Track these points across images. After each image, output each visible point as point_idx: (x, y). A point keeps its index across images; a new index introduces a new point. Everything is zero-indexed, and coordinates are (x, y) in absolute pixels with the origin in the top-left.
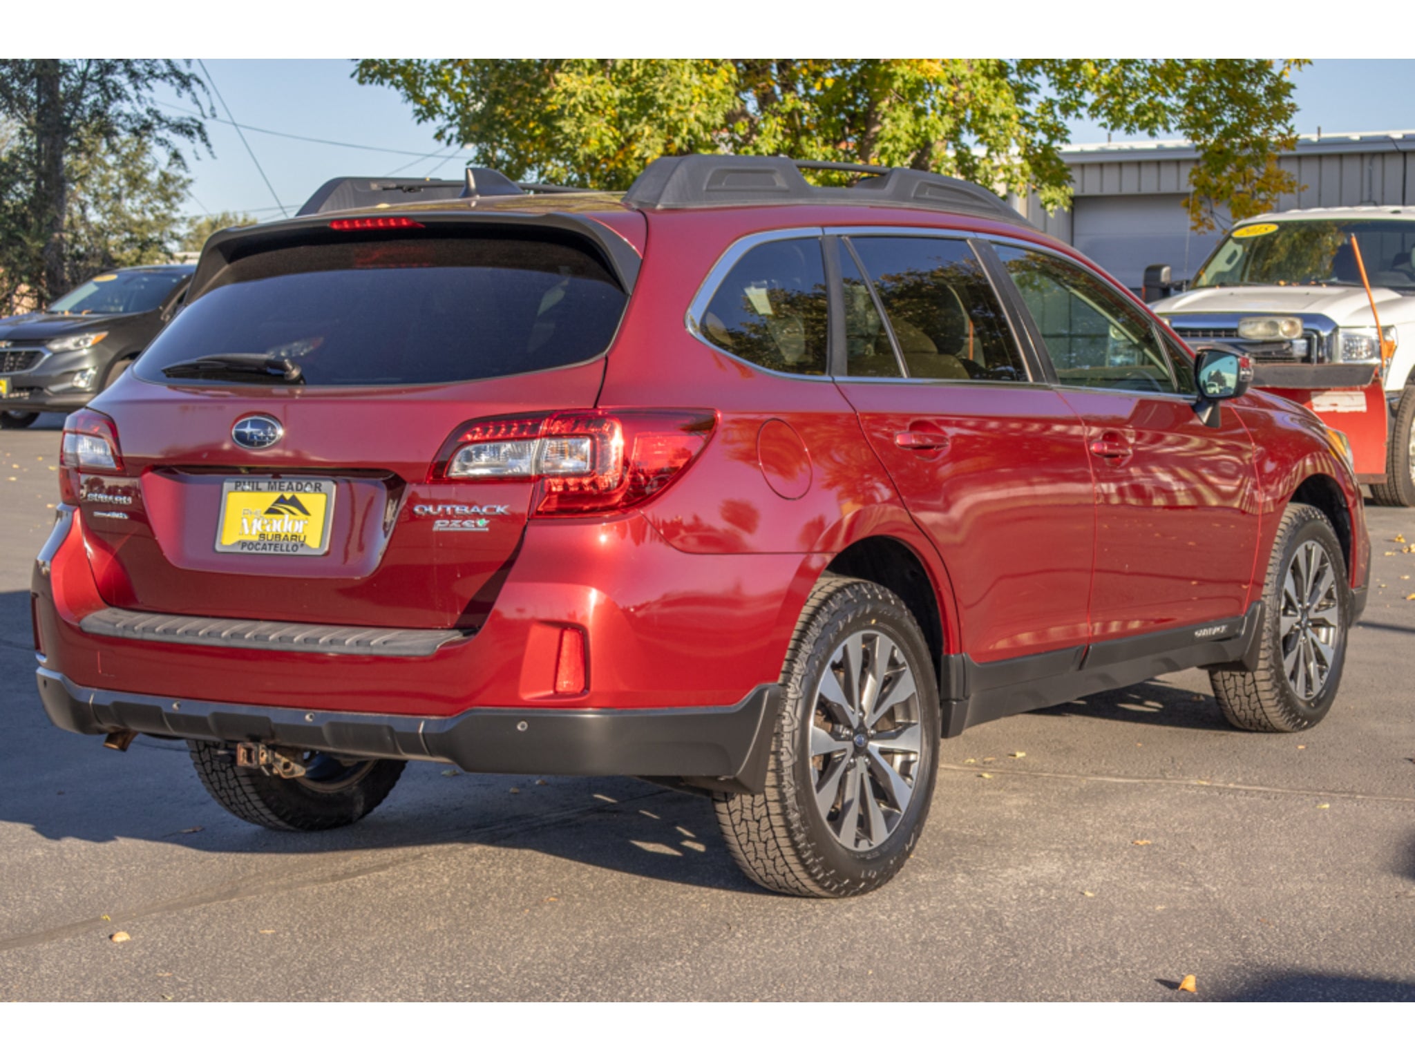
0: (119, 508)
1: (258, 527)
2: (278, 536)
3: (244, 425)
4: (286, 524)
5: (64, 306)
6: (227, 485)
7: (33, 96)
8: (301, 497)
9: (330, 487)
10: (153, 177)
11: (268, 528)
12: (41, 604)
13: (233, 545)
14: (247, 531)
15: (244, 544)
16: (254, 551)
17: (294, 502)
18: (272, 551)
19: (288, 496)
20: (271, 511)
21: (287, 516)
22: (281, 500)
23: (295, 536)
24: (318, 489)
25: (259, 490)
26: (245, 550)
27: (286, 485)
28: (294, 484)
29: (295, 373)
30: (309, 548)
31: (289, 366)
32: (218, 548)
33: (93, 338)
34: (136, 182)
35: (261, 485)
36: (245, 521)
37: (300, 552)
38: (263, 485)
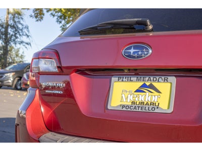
0: (59, 88)
1: (131, 98)
2: (142, 103)
3: (130, 48)
4: (147, 97)
5: (8, 69)
6: (113, 79)
7: (4, 37)
8: (155, 84)
9: (173, 79)
10: (20, 55)
11: (137, 99)
12: (20, 128)
13: (117, 106)
14: (125, 100)
15: (123, 106)
16: (129, 110)
17: (151, 86)
18: (140, 110)
19: (148, 84)
20: (137, 91)
21: (148, 93)
22: (144, 86)
23: (152, 104)
24: (166, 80)
25: (131, 81)
26: (124, 109)
27: (147, 78)
28: (152, 78)
29: (151, 27)
30: (161, 109)
31: (149, 24)
32: (109, 108)
33: (12, 74)
34: (17, 55)
35: (132, 79)
36: (123, 95)
37: (156, 111)
38: (134, 79)
